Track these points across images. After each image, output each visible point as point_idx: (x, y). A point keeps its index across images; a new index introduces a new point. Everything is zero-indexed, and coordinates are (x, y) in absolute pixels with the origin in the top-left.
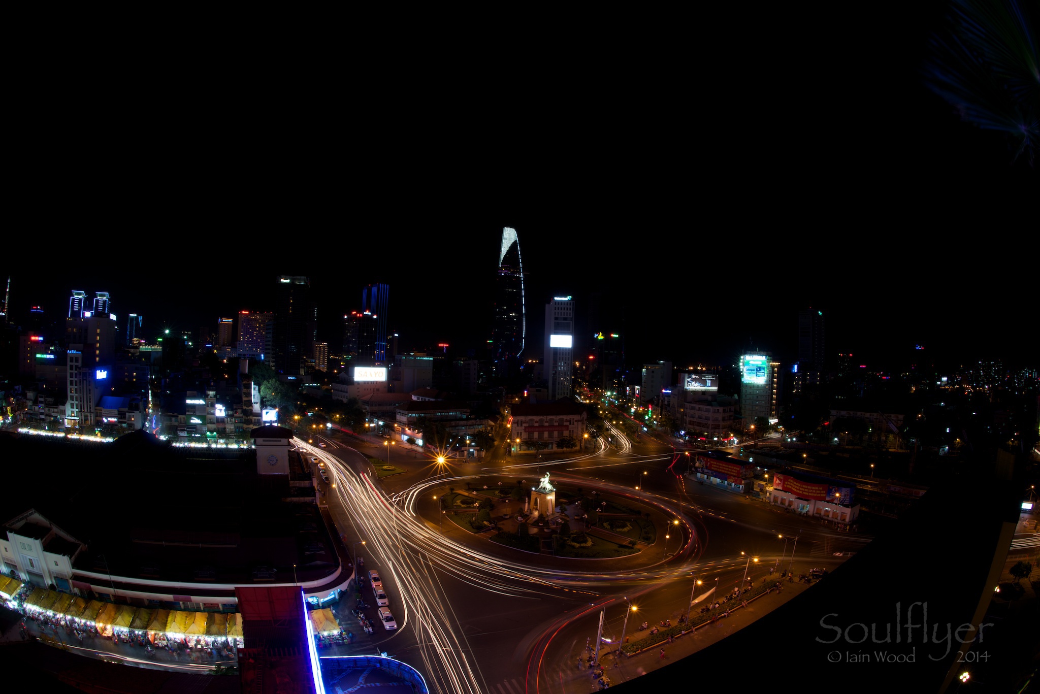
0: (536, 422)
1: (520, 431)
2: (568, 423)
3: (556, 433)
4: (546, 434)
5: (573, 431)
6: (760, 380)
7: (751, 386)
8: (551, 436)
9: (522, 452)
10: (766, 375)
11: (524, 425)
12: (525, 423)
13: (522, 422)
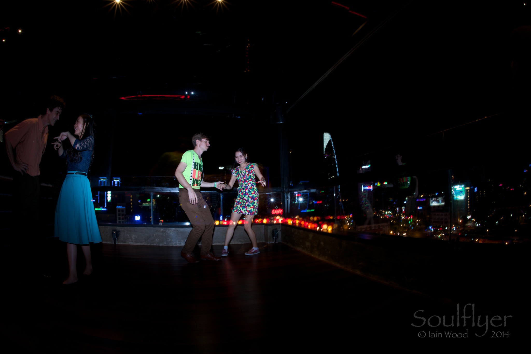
6: (461, 197)
7: (458, 201)
10: (464, 195)
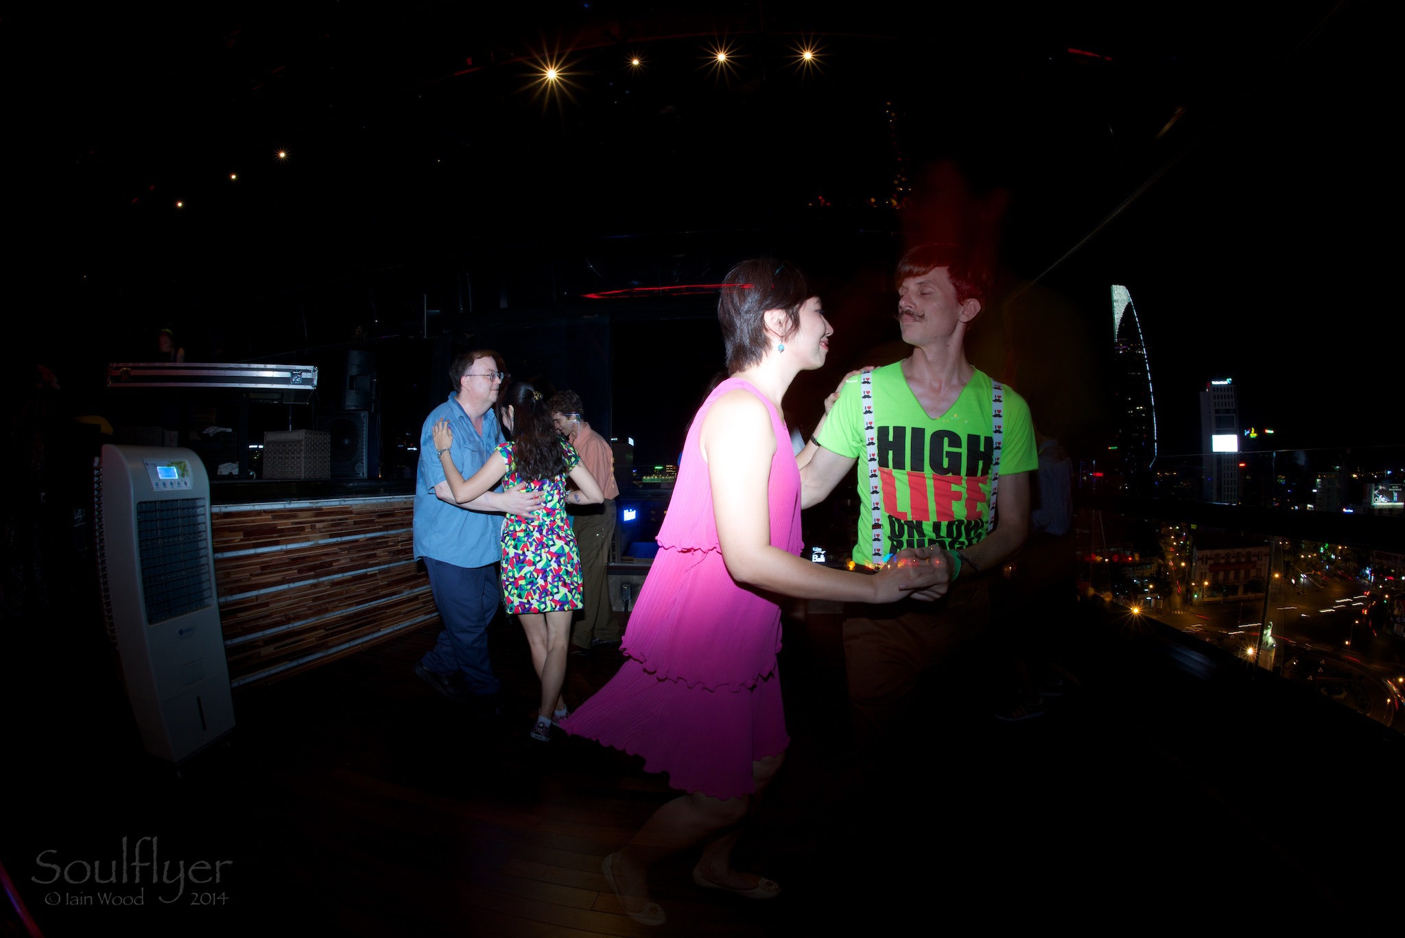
0: (1223, 558)
1: (1204, 571)
2: (1255, 559)
3: (1242, 573)
4: (1232, 574)
5: (1260, 569)
8: (1237, 576)
9: (1206, 599)
11: (1210, 562)
12: (1210, 559)
13: (1207, 557)
